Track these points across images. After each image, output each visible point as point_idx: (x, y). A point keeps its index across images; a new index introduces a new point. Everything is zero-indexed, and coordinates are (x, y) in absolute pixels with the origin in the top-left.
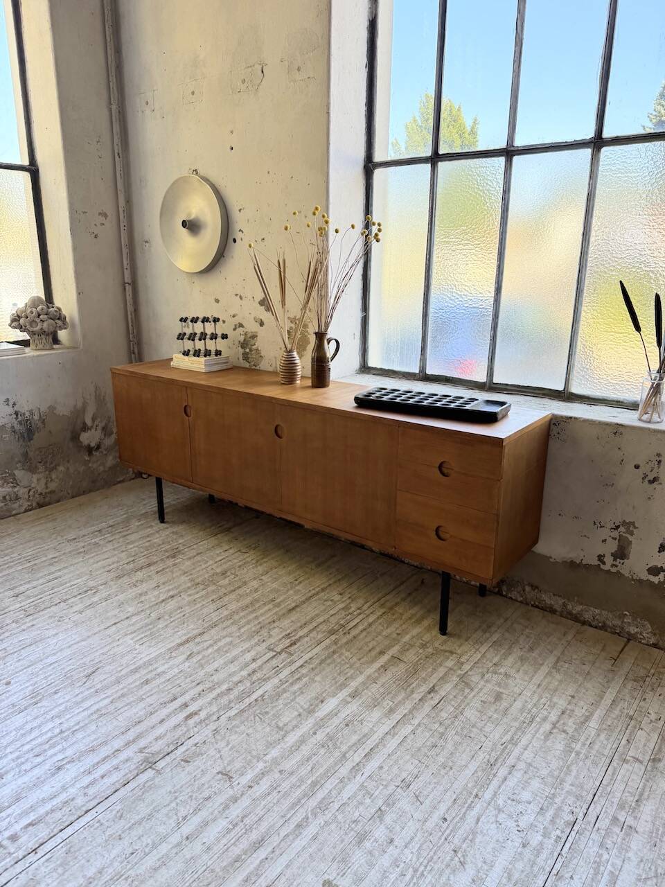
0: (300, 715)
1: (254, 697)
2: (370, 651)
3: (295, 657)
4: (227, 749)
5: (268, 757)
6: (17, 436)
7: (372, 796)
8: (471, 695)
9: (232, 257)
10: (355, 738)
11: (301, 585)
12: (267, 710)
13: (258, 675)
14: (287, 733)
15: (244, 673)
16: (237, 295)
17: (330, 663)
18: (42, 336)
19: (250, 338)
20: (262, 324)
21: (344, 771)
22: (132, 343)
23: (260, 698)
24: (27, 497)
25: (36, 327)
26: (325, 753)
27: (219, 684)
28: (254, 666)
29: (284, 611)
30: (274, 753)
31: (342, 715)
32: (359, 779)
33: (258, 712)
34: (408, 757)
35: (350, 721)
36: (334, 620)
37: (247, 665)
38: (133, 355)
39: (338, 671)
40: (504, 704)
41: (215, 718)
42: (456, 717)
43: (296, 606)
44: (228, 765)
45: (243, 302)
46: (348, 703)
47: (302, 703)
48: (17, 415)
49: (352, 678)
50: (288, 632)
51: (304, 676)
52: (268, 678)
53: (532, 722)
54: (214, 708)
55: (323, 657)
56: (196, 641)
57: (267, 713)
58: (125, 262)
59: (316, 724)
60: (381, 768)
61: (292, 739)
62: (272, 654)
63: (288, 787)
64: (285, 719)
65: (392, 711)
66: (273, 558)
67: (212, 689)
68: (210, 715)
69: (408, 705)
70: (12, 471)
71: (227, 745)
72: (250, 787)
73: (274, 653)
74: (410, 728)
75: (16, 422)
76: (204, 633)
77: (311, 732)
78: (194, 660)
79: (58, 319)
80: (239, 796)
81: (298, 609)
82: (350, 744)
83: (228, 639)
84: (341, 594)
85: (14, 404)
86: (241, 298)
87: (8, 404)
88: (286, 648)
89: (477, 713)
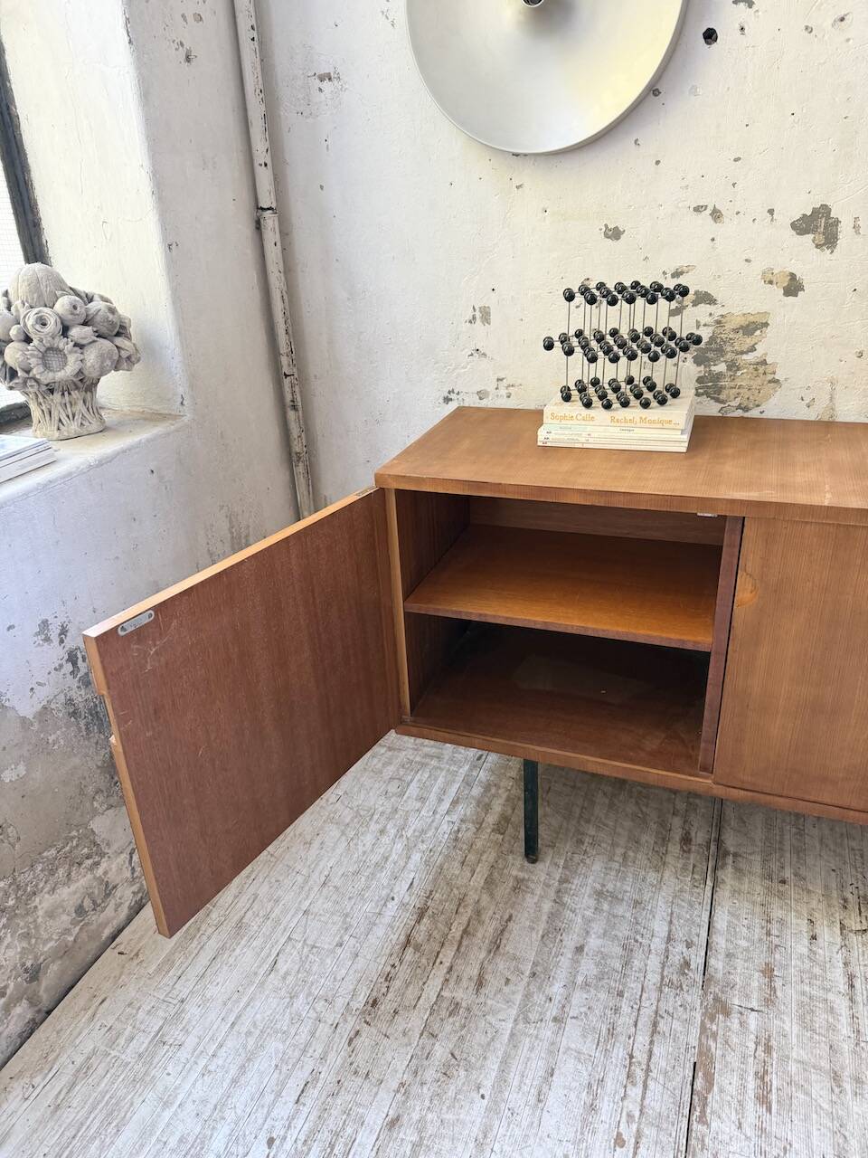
6: (82, 724)
9: (694, 90)
16: (698, 209)
18: (75, 394)
19: (736, 331)
20: (793, 287)
22: (287, 382)
24: (129, 874)
25: (65, 364)
38: (291, 414)
45: (728, 228)
48: (74, 664)
58: (260, 145)
70: (85, 825)
75: (74, 683)
79: (118, 334)
85: (64, 631)
86: (716, 215)
87: (47, 639)
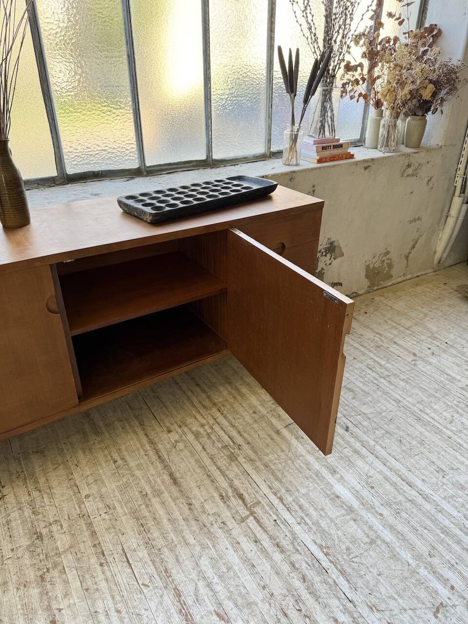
0: (355, 520)
1: (320, 555)
2: (272, 439)
3: (264, 502)
4: (400, 601)
5: (411, 561)
7: (454, 496)
8: (346, 402)
10: (388, 486)
11: (128, 458)
12: (343, 547)
13: (284, 543)
14: (378, 537)
15: (277, 557)
17: (282, 474)
21: (428, 507)
23: (325, 550)
26: (407, 514)
27: (290, 589)
28: (266, 543)
29: (174, 489)
30: (406, 555)
31: (358, 487)
32: (436, 498)
33: (345, 557)
34: (412, 460)
35: (367, 483)
36: (213, 451)
37: (263, 551)
39: (296, 471)
40: (357, 389)
41: (350, 605)
42: (369, 419)
43: (171, 475)
44: (424, 604)
46: (342, 477)
47: (338, 514)
49: (308, 464)
50: (216, 495)
51: (296, 501)
52: (293, 534)
53: (378, 385)
54: (334, 603)
55: (271, 476)
56: (190, 602)
57: (348, 549)
59: (368, 509)
60: (423, 480)
61: (387, 536)
62: (251, 521)
63: (450, 554)
64: (359, 534)
65: (356, 451)
66: (45, 472)
67: (298, 600)
68: (345, 609)
69: (352, 440)
71: (394, 599)
72: (452, 588)
73: (251, 518)
74: (378, 447)
76: (176, 589)
77: (379, 517)
78: (233, 612)
80: (465, 601)
81: (178, 475)
82: (397, 494)
83: (204, 562)
84: (170, 431)
88: (246, 505)
89: (366, 406)
